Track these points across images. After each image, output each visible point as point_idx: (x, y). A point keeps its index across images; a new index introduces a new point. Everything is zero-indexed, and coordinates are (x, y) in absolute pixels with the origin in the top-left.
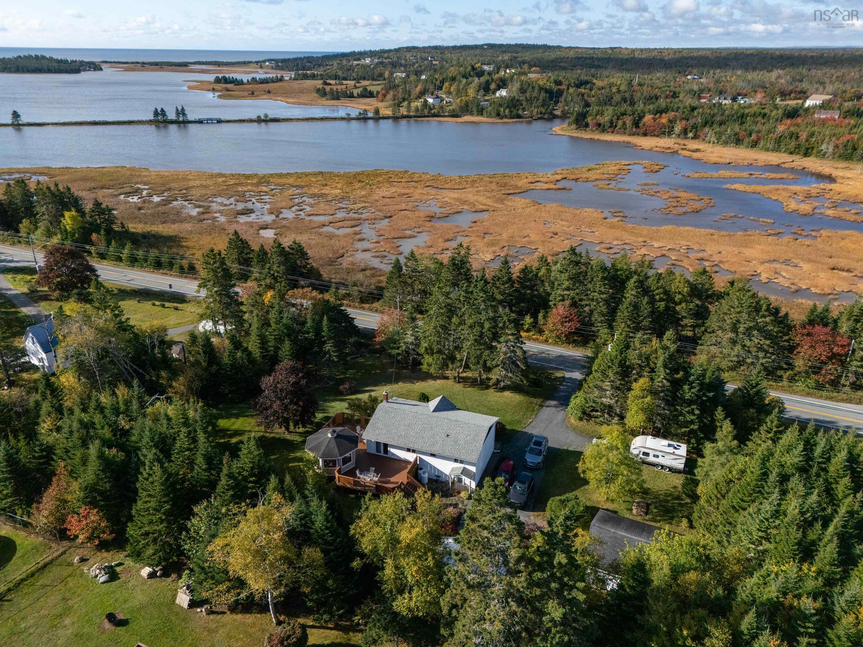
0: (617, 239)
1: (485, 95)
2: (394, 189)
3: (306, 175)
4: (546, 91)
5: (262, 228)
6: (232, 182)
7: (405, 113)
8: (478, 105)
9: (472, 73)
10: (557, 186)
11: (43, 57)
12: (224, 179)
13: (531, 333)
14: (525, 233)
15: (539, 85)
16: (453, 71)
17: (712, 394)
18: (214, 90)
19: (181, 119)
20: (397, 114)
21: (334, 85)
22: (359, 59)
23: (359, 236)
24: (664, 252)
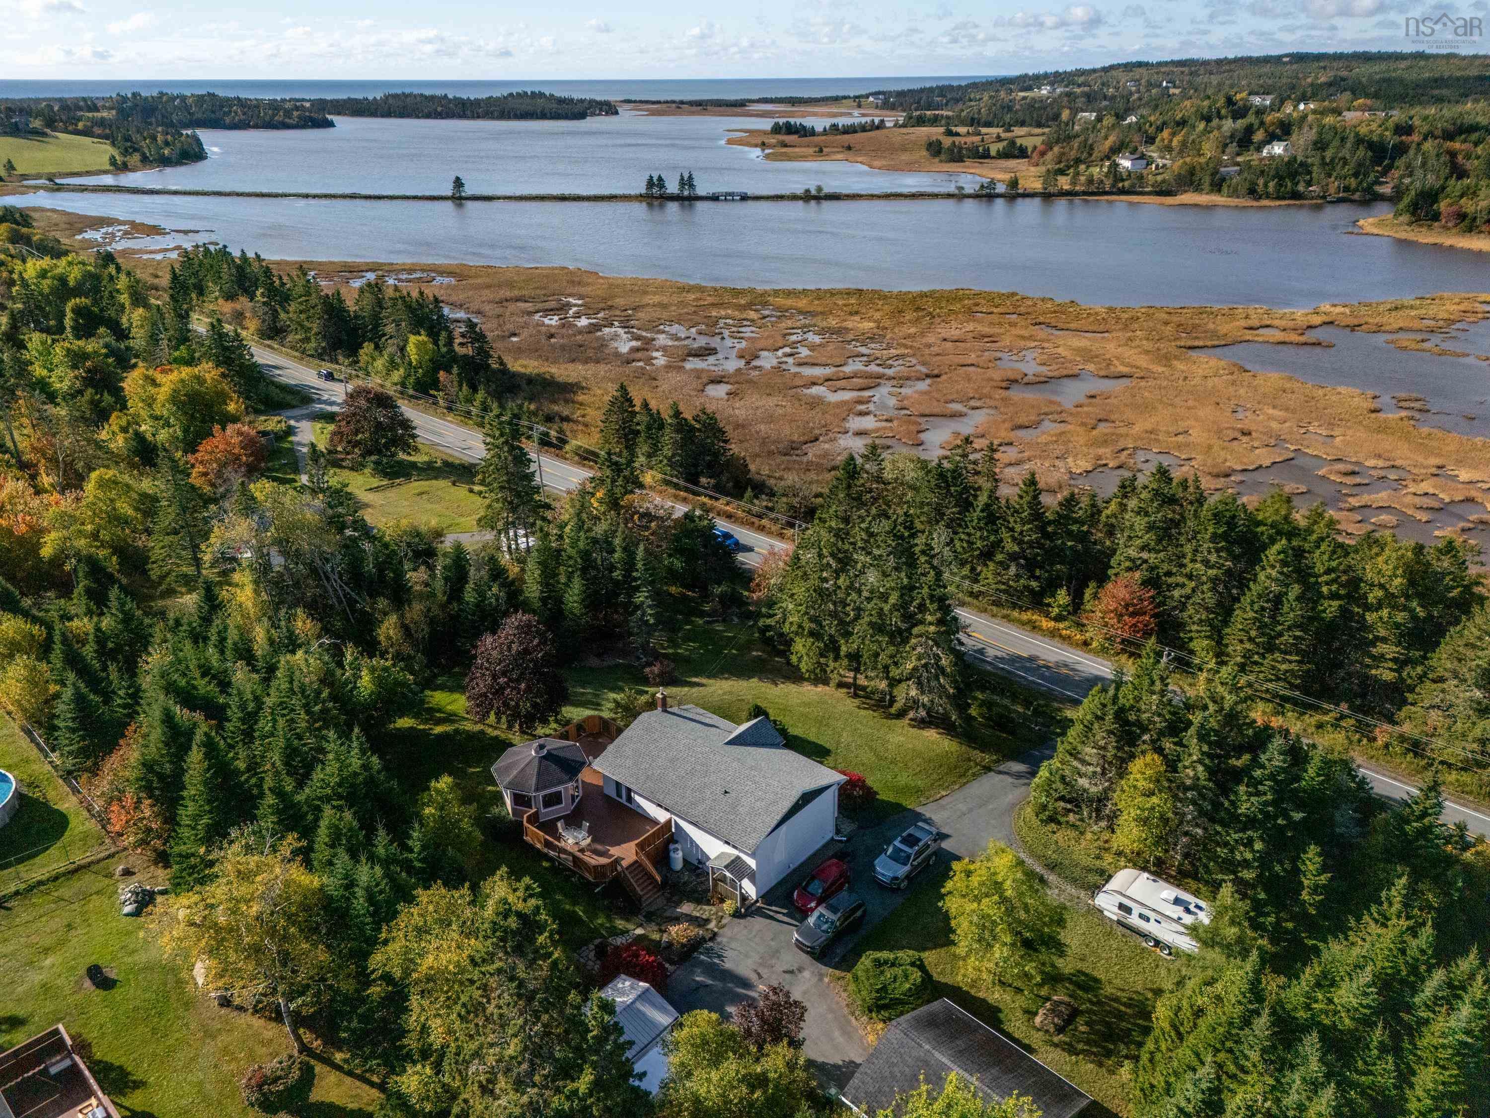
0: (1379, 456)
1: (1238, 154)
2: (970, 326)
3: (832, 293)
4: (1371, 145)
5: (712, 382)
6: (710, 300)
7: (1066, 187)
8: (1215, 173)
9: (1223, 112)
10: (1302, 339)
11: (541, 95)
12: (698, 295)
13: (1061, 625)
14: (1182, 425)
15: (1357, 134)
16: (1187, 108)
17: (1301, 815)
18: (763, 145)
19: (686, 193)
20: (1051, 190)
21: (965, 135)
22: (1030, 88)
23: (862, 407)
24: (1473, 493)
